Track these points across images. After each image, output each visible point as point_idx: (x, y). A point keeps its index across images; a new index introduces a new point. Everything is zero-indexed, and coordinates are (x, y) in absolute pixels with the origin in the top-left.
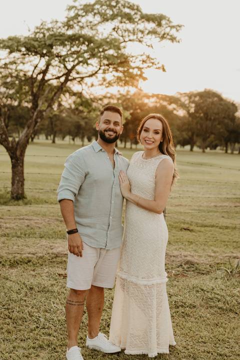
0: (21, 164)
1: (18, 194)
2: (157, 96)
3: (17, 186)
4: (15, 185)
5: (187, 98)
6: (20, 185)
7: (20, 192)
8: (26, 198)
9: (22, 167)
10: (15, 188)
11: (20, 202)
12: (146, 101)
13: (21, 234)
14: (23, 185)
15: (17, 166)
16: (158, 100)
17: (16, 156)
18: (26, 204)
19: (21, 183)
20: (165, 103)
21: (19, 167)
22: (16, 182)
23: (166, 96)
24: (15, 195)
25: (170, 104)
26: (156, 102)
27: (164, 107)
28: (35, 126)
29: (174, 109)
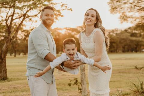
0: (4, 62)
1: (4, 77)
2: (66, 28)
3: (3, 73)
4: (2, 72)
5: (80, 28)
6: (4, 73)
7: (5, 76)
8: (8, 79)
9: (5, 63)
10: (2, 75)
11: (6, 81)
12: (60, 31)
13: (12, 91)
14: (6, 72)
15: (3, 63)
16: (67, 31)
17: (2, 58)
18: (9, 81)
19: (5, 71)
20: (70, 32)
21: (4, 63)
22: (3, 71)
23: (71, 28)
24: (2, 78)
25: (73, 32)
26: (66, 32)
27: (70, 34)
28: (10, 42)
29: (75, 34)
